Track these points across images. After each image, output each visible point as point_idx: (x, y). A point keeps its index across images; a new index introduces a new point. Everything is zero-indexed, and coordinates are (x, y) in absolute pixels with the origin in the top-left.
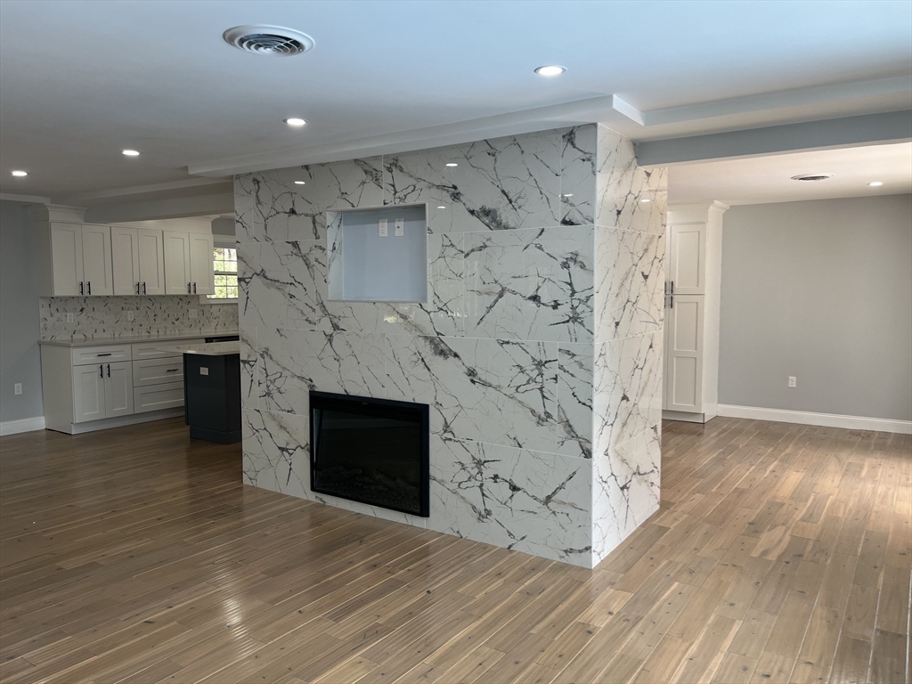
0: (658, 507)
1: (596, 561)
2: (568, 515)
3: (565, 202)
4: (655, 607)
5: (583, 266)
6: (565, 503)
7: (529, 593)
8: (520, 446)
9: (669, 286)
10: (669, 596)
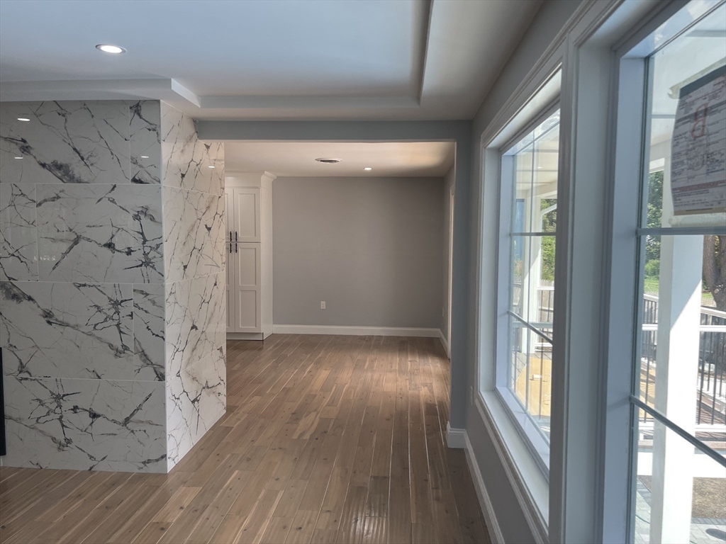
0: (225, 411)
1: (170, 465)
2: (145, 431)
3: (134, 163)
4: (219, 494)
5: (152, 219)
6: (142, 422)
7: (107, 507)
8: (99, 378)
9: (234, 236)
10: (230, 484)
